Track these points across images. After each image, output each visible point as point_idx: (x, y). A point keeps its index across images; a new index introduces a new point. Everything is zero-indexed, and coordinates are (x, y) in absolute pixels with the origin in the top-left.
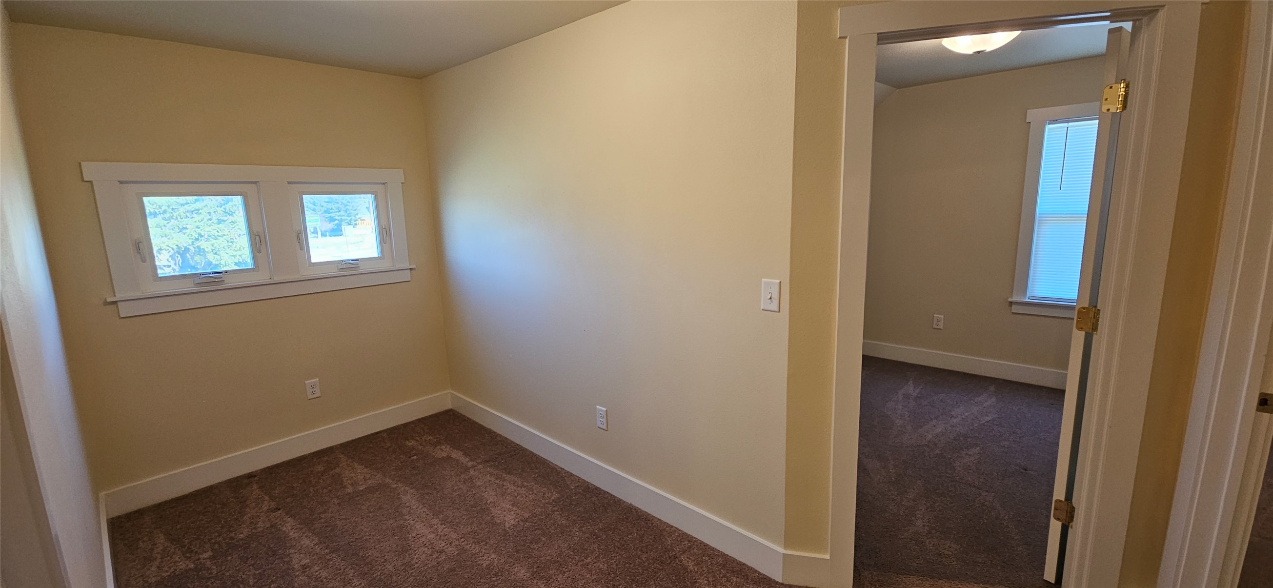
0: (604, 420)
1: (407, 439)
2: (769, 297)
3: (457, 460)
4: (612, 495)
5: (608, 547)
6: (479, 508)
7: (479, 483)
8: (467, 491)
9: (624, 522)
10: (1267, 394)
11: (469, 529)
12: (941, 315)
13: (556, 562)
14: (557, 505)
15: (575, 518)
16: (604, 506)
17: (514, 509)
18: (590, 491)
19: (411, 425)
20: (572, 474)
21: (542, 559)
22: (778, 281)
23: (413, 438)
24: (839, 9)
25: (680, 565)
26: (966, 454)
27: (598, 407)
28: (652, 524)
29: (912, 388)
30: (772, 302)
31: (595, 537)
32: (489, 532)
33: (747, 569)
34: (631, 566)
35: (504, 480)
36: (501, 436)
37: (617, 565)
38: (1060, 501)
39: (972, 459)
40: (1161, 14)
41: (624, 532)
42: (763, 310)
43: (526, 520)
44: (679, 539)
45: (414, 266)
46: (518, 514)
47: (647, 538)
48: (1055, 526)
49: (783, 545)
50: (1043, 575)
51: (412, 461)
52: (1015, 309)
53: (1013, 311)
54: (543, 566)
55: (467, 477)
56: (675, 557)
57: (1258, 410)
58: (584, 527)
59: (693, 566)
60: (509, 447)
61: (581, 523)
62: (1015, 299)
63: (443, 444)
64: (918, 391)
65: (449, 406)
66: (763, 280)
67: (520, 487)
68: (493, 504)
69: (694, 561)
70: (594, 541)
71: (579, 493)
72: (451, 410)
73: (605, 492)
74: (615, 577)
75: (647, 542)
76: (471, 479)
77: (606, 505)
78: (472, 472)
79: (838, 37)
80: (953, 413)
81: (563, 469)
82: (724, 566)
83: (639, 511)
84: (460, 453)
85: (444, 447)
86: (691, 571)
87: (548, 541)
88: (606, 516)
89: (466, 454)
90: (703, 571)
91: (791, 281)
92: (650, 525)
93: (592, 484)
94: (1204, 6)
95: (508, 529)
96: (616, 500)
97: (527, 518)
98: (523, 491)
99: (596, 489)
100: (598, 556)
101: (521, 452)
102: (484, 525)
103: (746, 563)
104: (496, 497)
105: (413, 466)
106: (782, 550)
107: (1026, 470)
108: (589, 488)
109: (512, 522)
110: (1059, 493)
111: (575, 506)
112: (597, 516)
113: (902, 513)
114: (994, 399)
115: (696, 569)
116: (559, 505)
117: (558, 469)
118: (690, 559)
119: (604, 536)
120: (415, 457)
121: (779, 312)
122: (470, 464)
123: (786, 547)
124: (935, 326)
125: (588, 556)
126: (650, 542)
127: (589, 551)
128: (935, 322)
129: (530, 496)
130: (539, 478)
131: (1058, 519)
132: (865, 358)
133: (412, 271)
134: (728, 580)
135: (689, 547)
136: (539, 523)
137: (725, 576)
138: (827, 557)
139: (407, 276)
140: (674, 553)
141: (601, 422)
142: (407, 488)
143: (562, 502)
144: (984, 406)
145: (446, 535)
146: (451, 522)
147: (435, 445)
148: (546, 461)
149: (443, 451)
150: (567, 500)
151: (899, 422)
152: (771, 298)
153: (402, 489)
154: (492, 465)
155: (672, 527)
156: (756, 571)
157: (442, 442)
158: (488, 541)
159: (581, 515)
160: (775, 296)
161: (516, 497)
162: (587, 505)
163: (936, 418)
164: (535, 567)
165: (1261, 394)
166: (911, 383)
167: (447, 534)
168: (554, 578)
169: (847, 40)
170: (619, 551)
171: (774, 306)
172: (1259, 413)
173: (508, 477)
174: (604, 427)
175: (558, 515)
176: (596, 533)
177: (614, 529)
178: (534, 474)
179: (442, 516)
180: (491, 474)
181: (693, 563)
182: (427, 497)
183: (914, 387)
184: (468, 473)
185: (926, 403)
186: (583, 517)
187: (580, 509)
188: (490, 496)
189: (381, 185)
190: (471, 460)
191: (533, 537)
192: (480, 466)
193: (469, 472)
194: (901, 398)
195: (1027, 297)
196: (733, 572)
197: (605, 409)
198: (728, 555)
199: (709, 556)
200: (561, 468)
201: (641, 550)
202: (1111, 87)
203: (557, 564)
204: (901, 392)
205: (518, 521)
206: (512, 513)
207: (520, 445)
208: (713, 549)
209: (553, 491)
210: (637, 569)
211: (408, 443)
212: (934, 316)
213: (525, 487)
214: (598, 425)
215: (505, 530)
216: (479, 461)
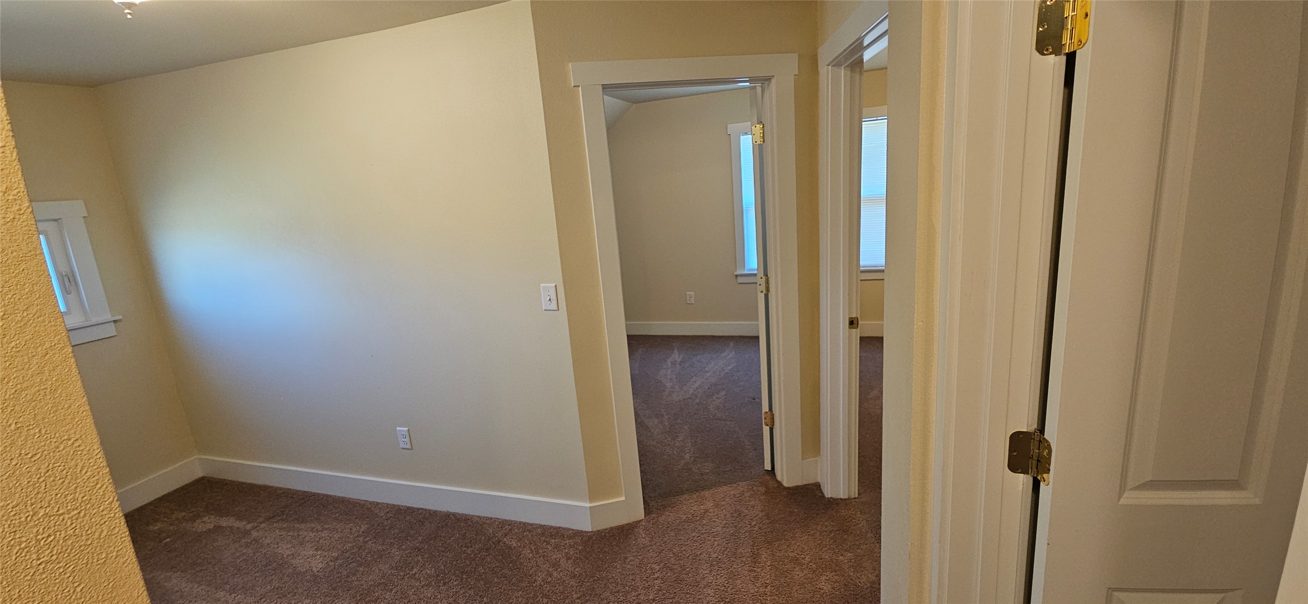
0: (407, 440)
1: (148, 524)
2: (549, 299)
3: (231, 527)
4: (426, 510)
5: (432, 555)
6: (274, 565)
7: (268, 541)
8: (254, 553)
9: (444, 529)
10: (852, 318)
11: (269, 588)
12: (692, 292)
13: (380, 584)
14: (368, 535)
15: (391, 540)
16: (420, 521)
17: (319, 552)
18: (400, 512)
19: (150, 508)
20: (377, 503)
21: (364, 586)
22: (554, 285)
23: (156, 521)
24: (570, 64)
25: (504, 546)
26: (716, 398)
27: (398, 428)
28: (472, 521)
29: (677, 356)
30: (551, 302)
31: (417, 550)
32: (294, 582)
33: (562, 530)
34: (458, 562)
35: (299, 530)
36: (281, 489)
37: (444, 566)
38: (767, 412)
39: (720, 400)
40: (774, 81)
41: (446, 537)
42: (545, 310)
43: (337, 559)
44: (500, 526)
45: (120, 317)
46: (326, 556)
47: (470, 534)
48: (766, 430)
49: (588, 501)
50: (764, 467)
51: (166, 544)
52: (740, 280)
53: (739, 282)
54: (366, 592)
55: (249, 541)
56: (499, 542)
57: (850, 328)
58: (403, 545)
59: (516, 543)
60: (295, 496)
61: (399, 543)
62: (739, 272)
63: (204, 516)
64: (681, 357)
65: (199, 474)
66: (541, 285)
67: (320, 531)
68: (292, 556)
69: (516, 539)
70: (417, 554)
71: (391, 517)
72: (203, 478)
73: (418, 509)
74: (444, 576)
75: (470, 538)
76: (256, 540)
77: (422, 520)
78: (254, 534)
79: (573, 85)
80: (706, 369)
81: (368, 501)
82: (543, 534)
83: (457, 515)
84: (232, 520)
85: (207, 518)
86: (515, 548)
87: (367, 569)
88: (424, 528)
89: (240, 518)
90: (526, 543)
91: (564, 284)
92: (471, 523)
93: (402, 506)
94: (796, 77)
95: (317, 573)
96: (432, 512)
97: (337, 557)
98: (325, 534)
99: (408, 509)
100: (424, 565)
101: (311, 498)
102: (286, 579)
103: (562, 526)
104: (293, 549)
105: (169, 549)
106: (588, 505)
107: (754, 399)
108: (401, 510)
109: (320, 566)
110: (765, 408)
111: (389, 529)
112: (415, 531)
113: (675, 453)
114: (733, 353)
115: (519, 545)
116: (371, 534)
117: (361, 503)
118: (512, 538)
119: (426, 547)
120: (168, 540)
121: (558, 310)
122: (249, 527)
123: (591, 501)
124: (688, 302)
125: (413, 568)
126: (473, 537)
127: (413, 563)
128: (688, 298)
129: (335, 536)
130: (341, 517)
131: (767, 425)
132: (629, 337)
133: (116, 324)
134: (548, 543)
135: (510, 530)
136: (352, 556)
137: (545, 541)
138: (623, 498)
139: (111, 330)
140: (497, 539)
141: (403, 442)
142: (169, 574)
143: (374, 531)
144: (727, 358)
145: (241, 602)
146: (243, 587)
147: (193, 519)
148: (344, 499)
149: (209, 522)
150: (379, 527)
151: (669, 385)
152: (550, 300)
153: (162, 576)
154: (279, 520)
155: (491, 518)
156: (570, 529)
157: (202, 514)
158: (295, 591)
159: (398, 535)
160: (553, 297)
161: (318, 542)
162: (402, 526)
163: (696, 375)
164: (358, 596)
165: (850, 318)
166: (676, 351)
167: (241, 600)
168: (382, 597)
169: (580, 88)
170: (444, 554)
171: (554, 306)
172: (850, 330)
173: (303, 526)
174: (409, 446)
175: (372, 543)
176: (417, 546)
177: (435, 537)
178: (334, 515)
179: (228, 586)
180: (280, 529)
181: (516, 541)
182: (200, 574)
183: (679, 355)
184: (250, 536)
185: (688, 365)
186: (400, 537)
187: (395, 531)
188: (285, 549)
189: (51, 223)
190: (249, 523)
191: (349, 571)
192: (263, 525)
193: (250, 534)
194: (670, 365)
195: (746, 270)
196: (551, 536)
197: (407, 429)
198: (545, 525)
199: (529, 531)
200: (365, 501)
201: (466, 547)
202: (755, 126)
203: (381, 586)
204: (669, 361)
205: (327, 562)
206: (318, 557)
207: (308, 492)
208: (531, 525)
209: (360, 524)
210: (465, 562)
211: (151, 527)
212: (686, 294)
213: (327, 529)
214: (401, 446)
215: (314, 575)
216: (261, 520)
